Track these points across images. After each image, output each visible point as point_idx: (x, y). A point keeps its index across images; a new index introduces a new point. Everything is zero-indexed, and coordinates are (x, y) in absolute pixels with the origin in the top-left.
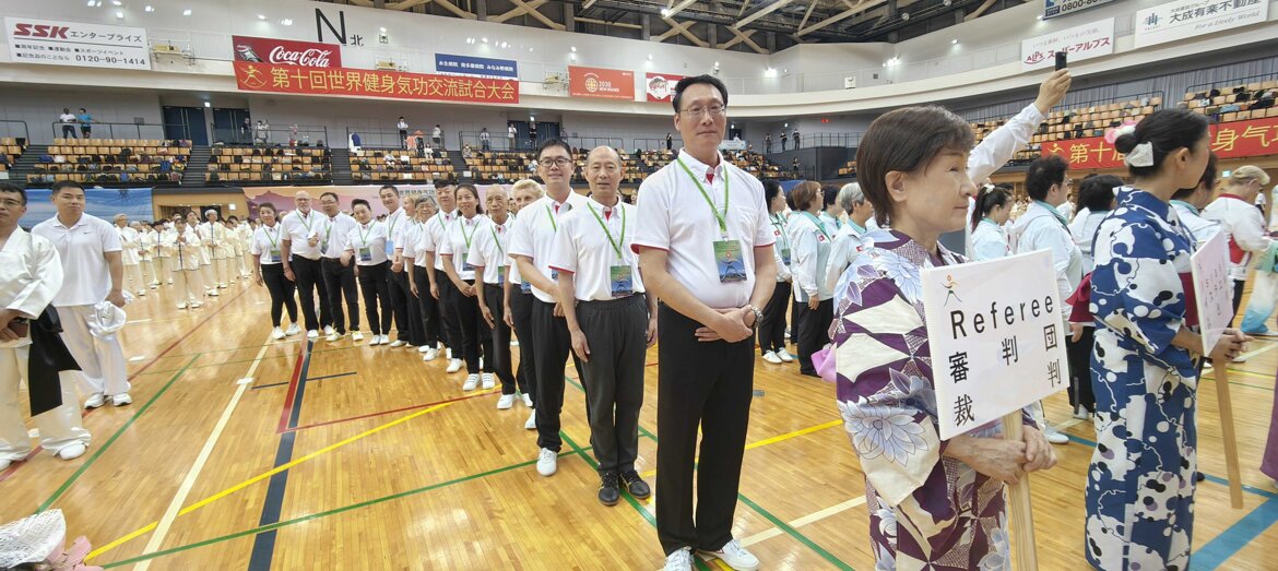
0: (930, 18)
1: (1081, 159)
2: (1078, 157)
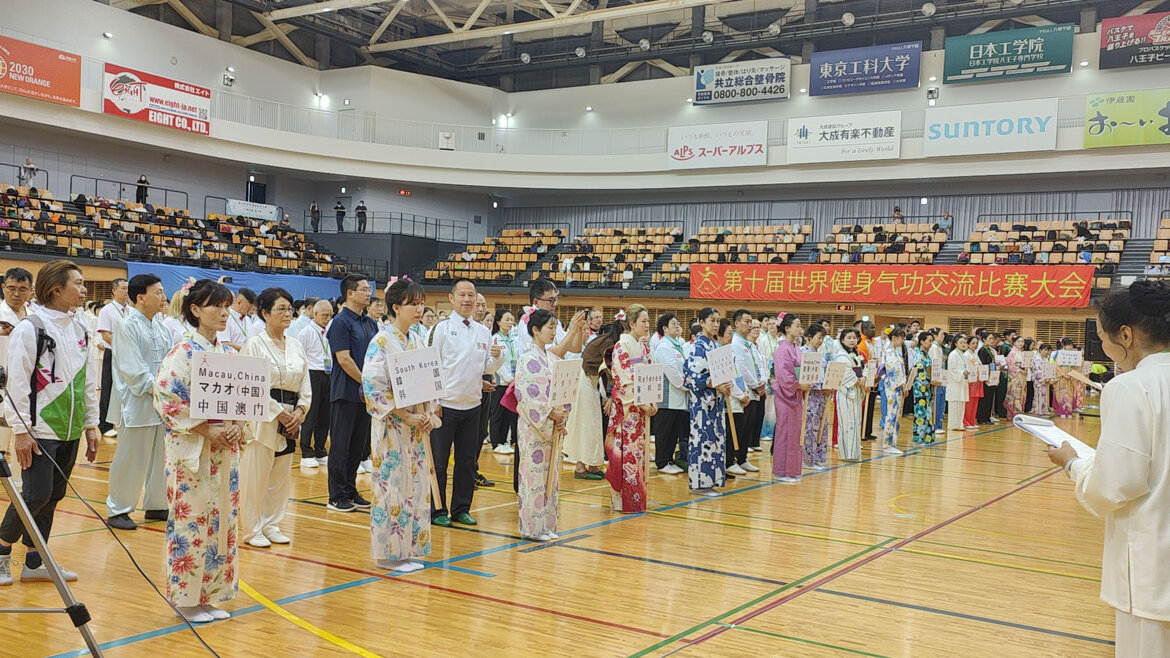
0: (557, 68)
1: (736, 288)
2: (733, 285)
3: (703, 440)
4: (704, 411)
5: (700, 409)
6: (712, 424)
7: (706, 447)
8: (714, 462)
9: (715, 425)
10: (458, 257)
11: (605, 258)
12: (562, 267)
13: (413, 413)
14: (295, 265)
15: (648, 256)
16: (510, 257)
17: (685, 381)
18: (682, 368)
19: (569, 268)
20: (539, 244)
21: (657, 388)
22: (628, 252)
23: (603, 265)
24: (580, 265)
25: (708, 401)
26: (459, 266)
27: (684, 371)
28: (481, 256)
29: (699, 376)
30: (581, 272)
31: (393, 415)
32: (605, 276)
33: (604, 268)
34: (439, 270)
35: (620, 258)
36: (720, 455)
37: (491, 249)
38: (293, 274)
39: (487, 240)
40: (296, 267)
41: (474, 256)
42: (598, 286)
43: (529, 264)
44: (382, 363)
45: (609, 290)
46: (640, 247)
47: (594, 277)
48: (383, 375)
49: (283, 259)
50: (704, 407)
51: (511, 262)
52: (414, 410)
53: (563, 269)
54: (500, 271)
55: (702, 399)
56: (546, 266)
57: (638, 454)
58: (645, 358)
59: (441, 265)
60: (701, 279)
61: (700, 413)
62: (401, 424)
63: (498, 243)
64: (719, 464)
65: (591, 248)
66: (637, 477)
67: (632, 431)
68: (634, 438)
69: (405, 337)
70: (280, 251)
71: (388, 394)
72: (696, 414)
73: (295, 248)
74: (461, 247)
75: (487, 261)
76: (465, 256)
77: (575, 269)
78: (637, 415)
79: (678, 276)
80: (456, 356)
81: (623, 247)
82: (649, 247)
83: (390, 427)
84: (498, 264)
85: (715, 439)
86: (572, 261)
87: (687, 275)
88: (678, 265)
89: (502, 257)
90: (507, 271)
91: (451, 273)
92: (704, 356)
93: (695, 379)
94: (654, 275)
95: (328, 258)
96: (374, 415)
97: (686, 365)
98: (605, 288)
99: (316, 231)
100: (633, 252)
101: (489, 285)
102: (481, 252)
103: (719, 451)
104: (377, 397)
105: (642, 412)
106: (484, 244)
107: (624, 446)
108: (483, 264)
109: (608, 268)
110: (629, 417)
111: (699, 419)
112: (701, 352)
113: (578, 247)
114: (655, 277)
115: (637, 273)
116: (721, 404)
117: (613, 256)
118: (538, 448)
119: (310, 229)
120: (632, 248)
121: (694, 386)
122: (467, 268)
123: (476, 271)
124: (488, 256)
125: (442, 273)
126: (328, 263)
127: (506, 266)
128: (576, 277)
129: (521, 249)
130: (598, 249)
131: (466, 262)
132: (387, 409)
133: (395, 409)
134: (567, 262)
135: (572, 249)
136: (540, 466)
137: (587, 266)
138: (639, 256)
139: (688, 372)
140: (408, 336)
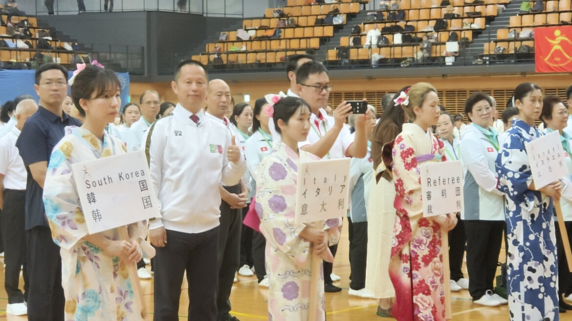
3: (526, 259)
4: (525, 222)
5: (520, 219)
6: (537, 239)
7: (530, 269)
8: (543, 290)
9: (541, 239)
10: (232, 36)
11: (422, 27)
12: (366, 42)
13: (115, 239)
14: (26, 57)
15: (478, 20)
16: (299, 32)
17: (499, 183)
18: (493, 165)
19: (375, 42)
20: (336, 12)
21: (454, 192)
22: (452, 16)
23: (419, 35)
24: (389, 37)
25: (531, 207)
26: (233, 48)
27: (497, 170)
28: (261, 33)
29: (517, 176)
30: (391, 46)
31: (87, 243)
32: (422, 49)
33: (421, 40)
34: (209, 54)
35: (441, 26)
36: (550, 280)
37: (274, 23)
38: (25, 68)
39: (268, 12)
40: (28, 60)
41: (252, 33)
42: (414, 64)
43: (323, 40)
44: (68, 176)
45: (429, 68)
46: (467, 9)
47: (407, 52)
48: (69, 191)
49: (10, 50)
50: (525, 215)
51: (300, 39)
52: (115, 234)
53: (368, 43)
54: (286, 50)
55: (522, 205)
56: (346, 41)
57: (433, 282)
58: (437, 154)
59: (211, 47)
60: (550, 46)
61: (520, 224)
62: (99, 255)
63: (282, 15)
64: (549, 291)
65: (401, 14)
66: (434, 312)
67: (423, 251)
68: (427, 260)
69: (99, 141)
70: (7, 40)
71: (78, 216)
72: (515, 225)
73: (26, 37)
74: (234, 23)
75: (269, 38)
76: (241, 34)
77: (383, 42)
78: (430, 230)
79: (518, 44)
80: (181, 164)
81: (445, 11)
82: (478, 9)
83: (84, 259)
84: (283, 42)
85: (542, 259)
86: (378, 32)
87: (530, 44)
88: (518, 30)
89: (289, 33)
90: (296, 50)
91: (224, 57)
92: (522, 148)
93: (512, 179)
94: (486, 45)
95: (68, 47)
96: (62, 245)
97: (498, 161)
98: (423, 65)
99: (51, 13)
100: (458, 17)
101: (272, 70)
102: (261, 28)
103: (548, 274)
104: (64, 221)
105: (437, 227)
106: (265, 18)
107: (414, 272)
108: (263, 43)
109: (425, 39)
110: (419, 233)
111: (518, 232)
112: (518, 143)
113: (385, 14)
114: (489, 48)
115: (464, 43)
116: (548, 211)
117: (433, 23)
118: (290, 279)
119: (44, 12)
120: (456, 11)
121: (511, 189)
122: (244, 49)
123: (256, 52)
124: (270, 33)
125: (212, 57)
126: (68, 52)
127: (294, 44)
128: (385, 53)
129: (312, 21)
130: (412, 14)
131: (242, 41)
132: (78, 235)
133: (88, 234)
134: (372, 34)
135: (378, 18)
136: (294, 303)
137: (398, 38)
138: (465, 20)
139: (502, 171)
140: (102, 139)
